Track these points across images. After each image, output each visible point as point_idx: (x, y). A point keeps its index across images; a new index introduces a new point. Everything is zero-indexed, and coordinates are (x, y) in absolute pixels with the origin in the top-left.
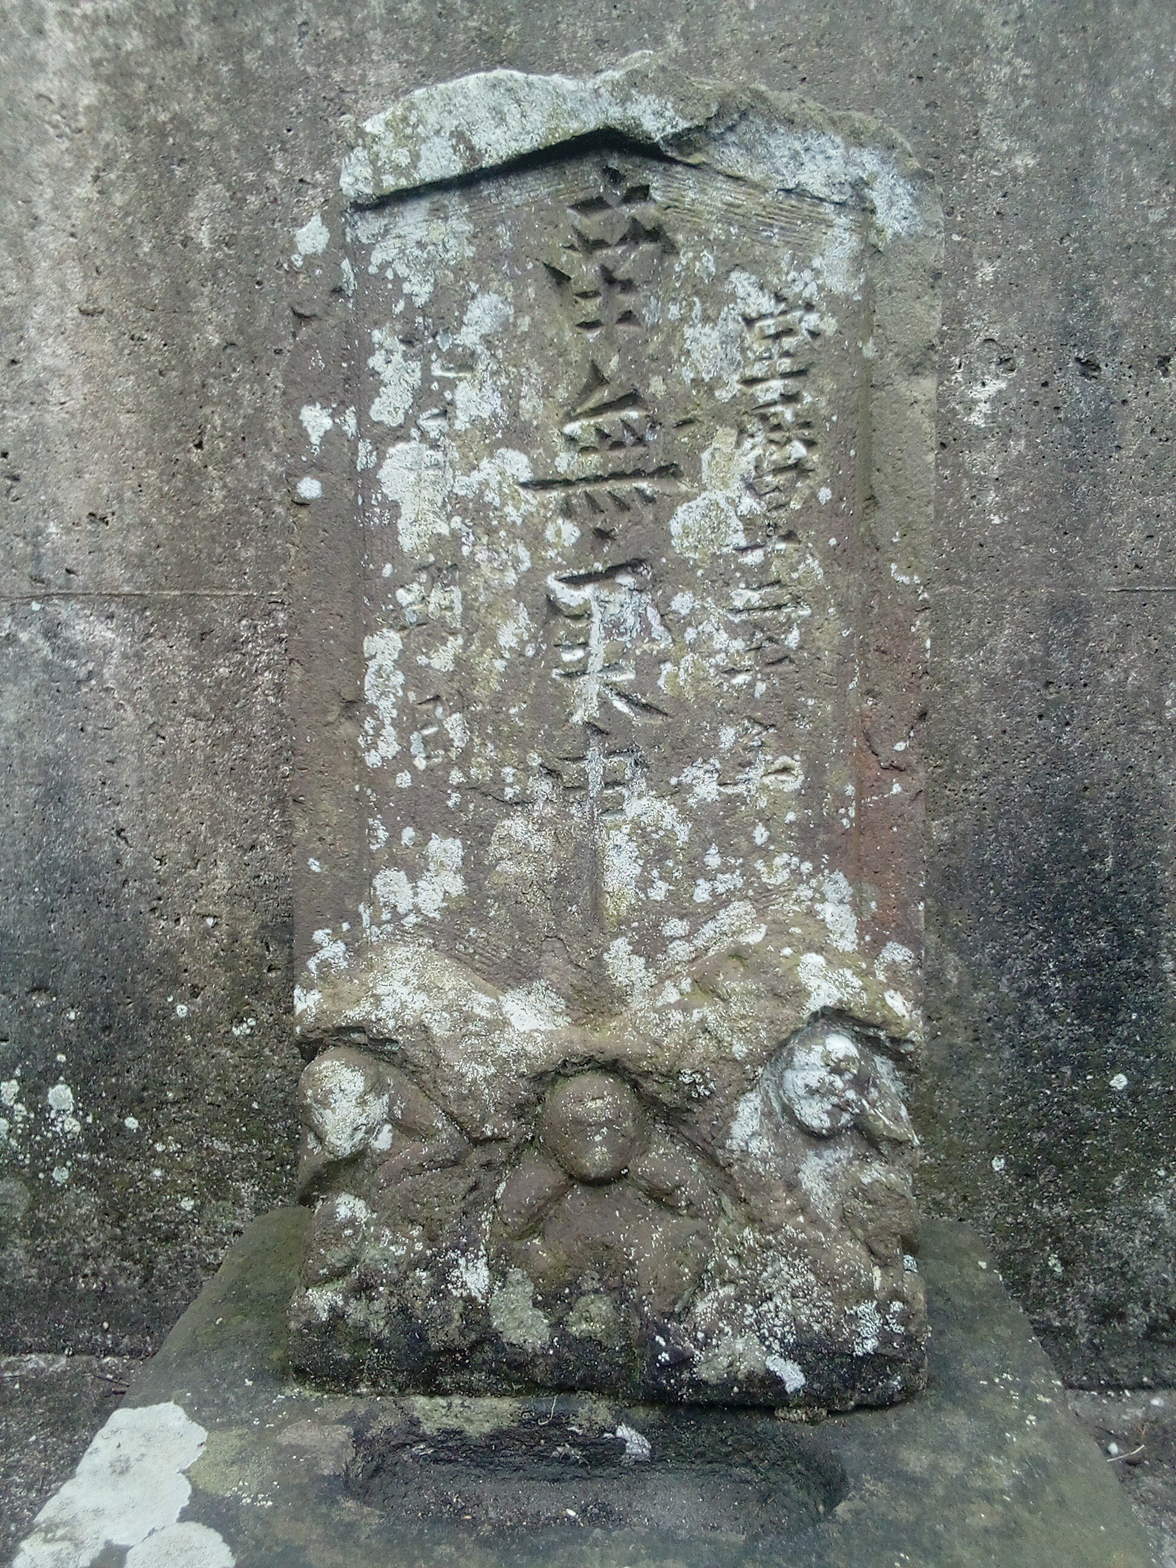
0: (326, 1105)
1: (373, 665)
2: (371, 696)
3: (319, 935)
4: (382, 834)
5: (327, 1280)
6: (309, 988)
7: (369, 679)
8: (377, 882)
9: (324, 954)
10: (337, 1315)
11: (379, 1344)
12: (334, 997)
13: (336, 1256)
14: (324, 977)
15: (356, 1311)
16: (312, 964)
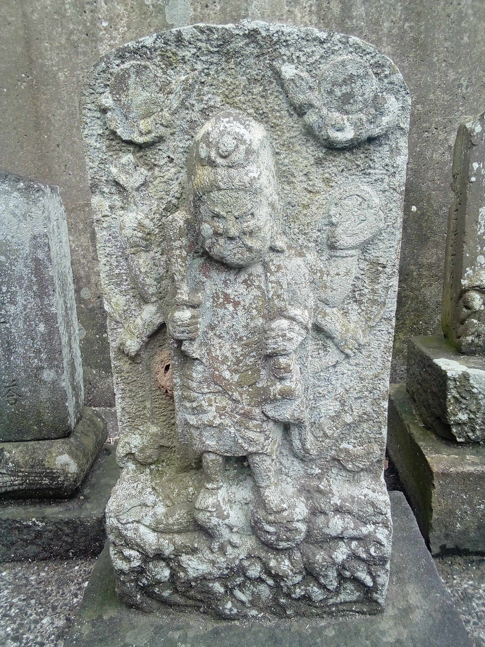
0: (473, 301)
1: (481, 214)
2: (480, 220)
3: (468, 269)
4: (479, 248)
5: (472, 334)
6: (464, 279)
7: (480, 217)
8: (478, 258)
9: (468, 273)
10: (473, 341)
11: (481, 346)
12: (471, 281)
13: (473, 330)
14: (468, 277)
15: (476, 341)
16: (466, 275)
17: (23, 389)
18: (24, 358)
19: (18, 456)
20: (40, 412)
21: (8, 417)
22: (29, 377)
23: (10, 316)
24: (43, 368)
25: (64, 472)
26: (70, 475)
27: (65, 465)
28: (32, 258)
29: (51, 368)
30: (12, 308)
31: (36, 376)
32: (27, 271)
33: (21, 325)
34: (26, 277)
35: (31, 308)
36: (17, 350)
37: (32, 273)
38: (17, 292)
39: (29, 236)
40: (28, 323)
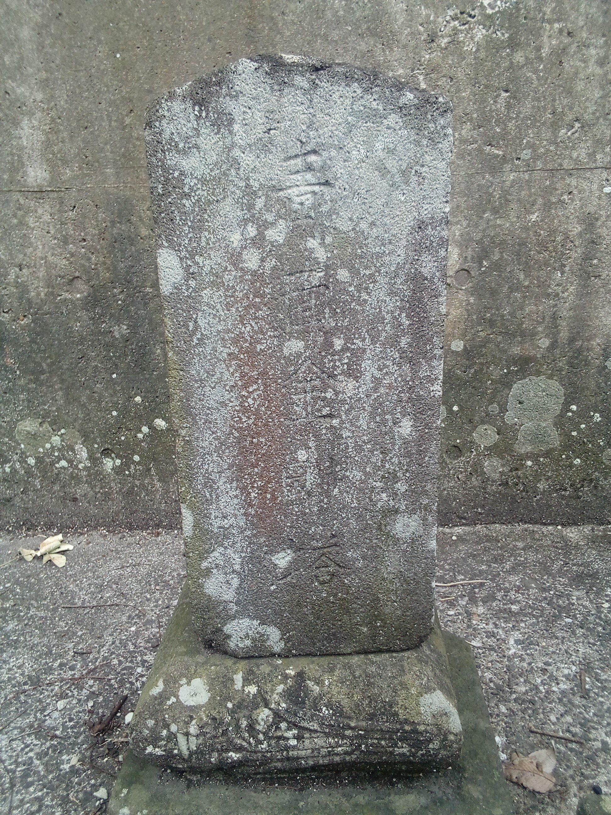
17: (349, 554)
18: (361, 490)
19: (339, 693)
20: (378, 599)
21: (313, 608)
22: (366, 528)
23: (343, 402)
24: (397, 511)
25: (439, 730)
26: (452, 737)
27: (441, 716)
28: (407, 275)
29: (413, 512)
30: (350, 386)
31: (379, 528)
32: (391, 303)
33: (363, 423)
34: (388, 317)
35: (390, 387)
36: (348, 474)
37: (402, 309)
38: (364, 351)
39: (409, 221)
40: (378, 419)
